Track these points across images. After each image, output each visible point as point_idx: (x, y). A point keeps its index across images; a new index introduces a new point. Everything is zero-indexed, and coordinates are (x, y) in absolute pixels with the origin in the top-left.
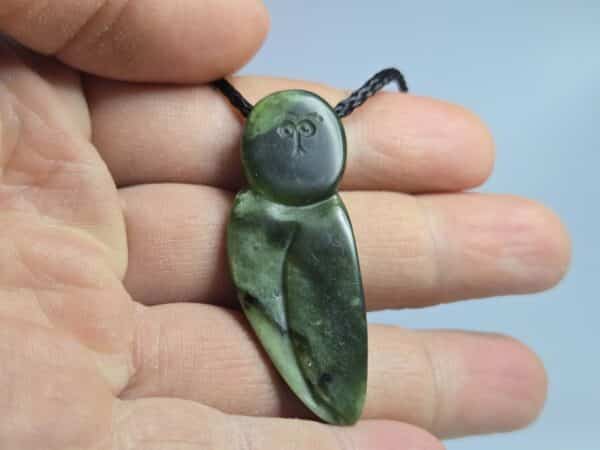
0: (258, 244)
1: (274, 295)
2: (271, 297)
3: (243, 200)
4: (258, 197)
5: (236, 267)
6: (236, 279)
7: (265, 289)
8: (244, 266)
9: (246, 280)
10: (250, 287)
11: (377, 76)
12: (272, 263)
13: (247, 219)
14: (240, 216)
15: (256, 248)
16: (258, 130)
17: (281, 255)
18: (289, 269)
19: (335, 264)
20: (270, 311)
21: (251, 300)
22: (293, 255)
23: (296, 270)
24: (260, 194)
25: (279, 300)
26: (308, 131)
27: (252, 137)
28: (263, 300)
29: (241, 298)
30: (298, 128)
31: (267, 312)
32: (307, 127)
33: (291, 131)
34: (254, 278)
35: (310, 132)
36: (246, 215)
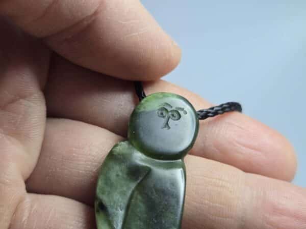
0: (120, 174)
1: (119, 209)
2: (117, 209)
3: (120, 145)
4: (131, 146)
5: (100, 183)
6: (98, 191)
7: (115, 202)
8: (106, 184)
9: (103, 193)
10: (105, 199)
11: (228, 103)
12: (125, 189)
13: (119, 157)
14: (115, 153)
15: (118, 175)
16: (144, 108)
17: (133, 186)
18: (135, 195)
19: (166, 200)
20: (113, 218)
21: (103, 207)
22: (141, 188)
23: (139, 197)
24: (132, 145)
25: (121, 213)
26: (175, 117)
27: (140, 111)
28: (110, 210)
29: (96, 204)
30: (170, 113)
31: (111, 218)
32: (176, 114)
33: (164, 114)
34: (109, 193)
35: (176, 118)
36: (119, 154)
